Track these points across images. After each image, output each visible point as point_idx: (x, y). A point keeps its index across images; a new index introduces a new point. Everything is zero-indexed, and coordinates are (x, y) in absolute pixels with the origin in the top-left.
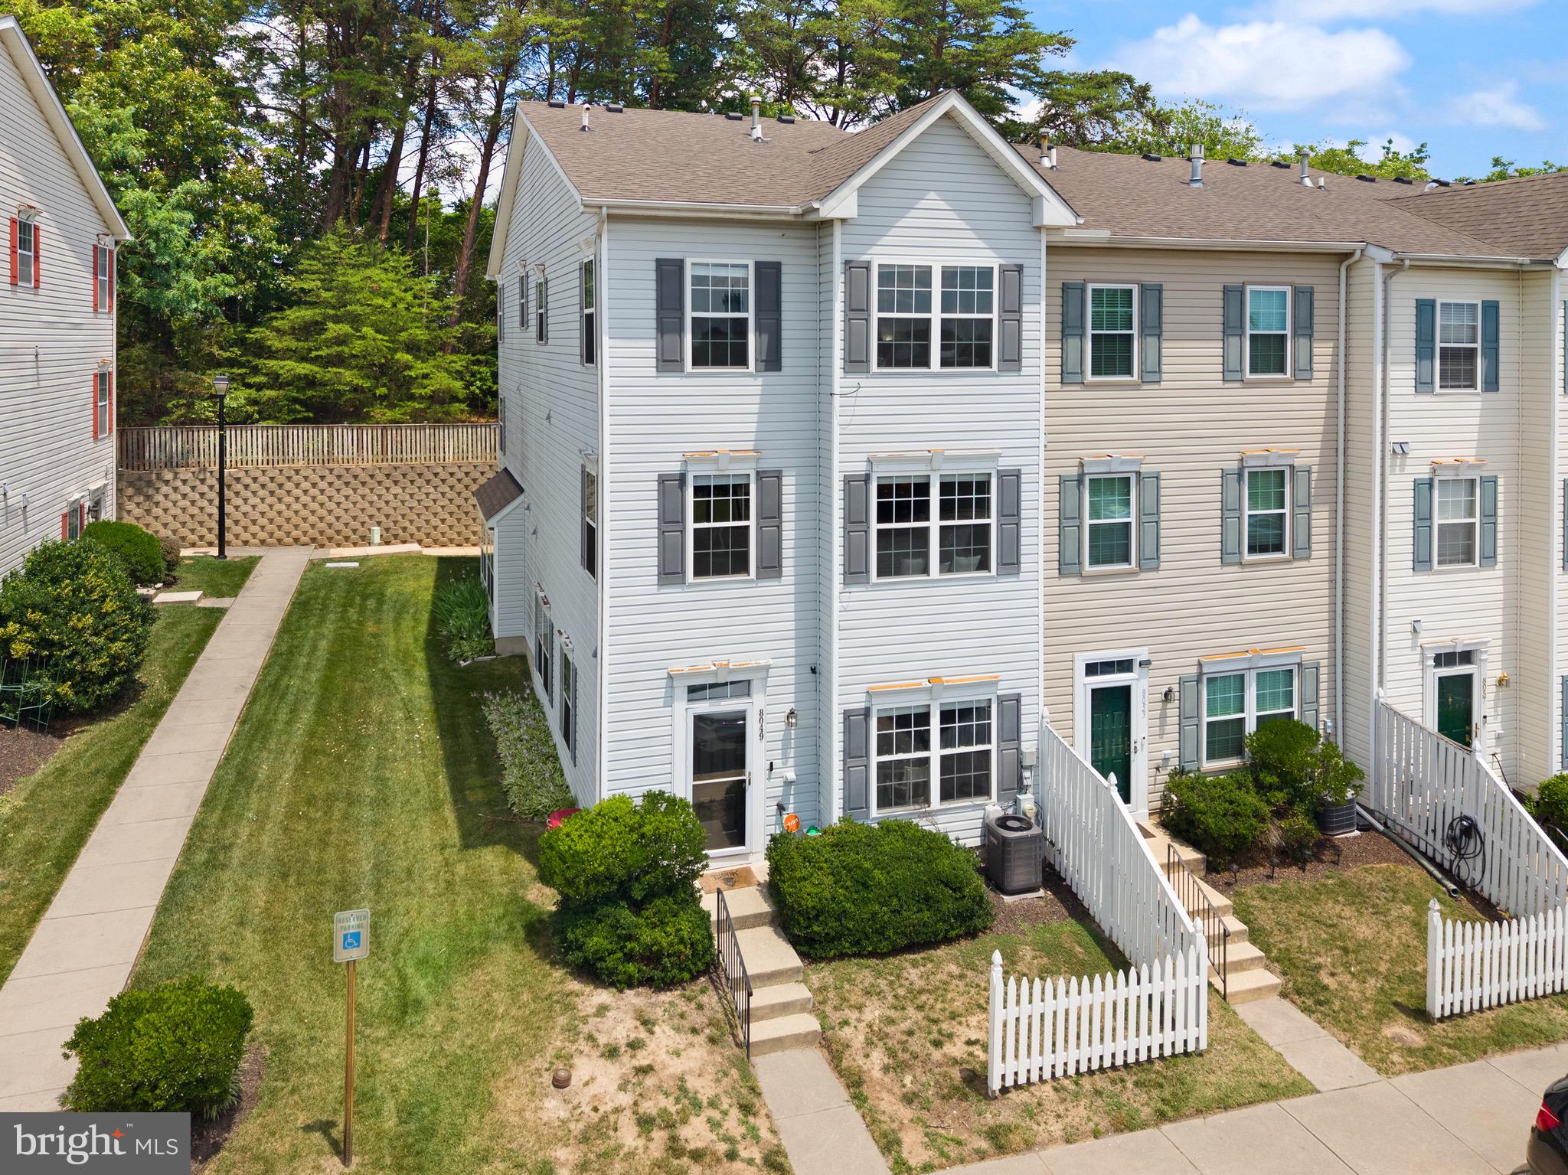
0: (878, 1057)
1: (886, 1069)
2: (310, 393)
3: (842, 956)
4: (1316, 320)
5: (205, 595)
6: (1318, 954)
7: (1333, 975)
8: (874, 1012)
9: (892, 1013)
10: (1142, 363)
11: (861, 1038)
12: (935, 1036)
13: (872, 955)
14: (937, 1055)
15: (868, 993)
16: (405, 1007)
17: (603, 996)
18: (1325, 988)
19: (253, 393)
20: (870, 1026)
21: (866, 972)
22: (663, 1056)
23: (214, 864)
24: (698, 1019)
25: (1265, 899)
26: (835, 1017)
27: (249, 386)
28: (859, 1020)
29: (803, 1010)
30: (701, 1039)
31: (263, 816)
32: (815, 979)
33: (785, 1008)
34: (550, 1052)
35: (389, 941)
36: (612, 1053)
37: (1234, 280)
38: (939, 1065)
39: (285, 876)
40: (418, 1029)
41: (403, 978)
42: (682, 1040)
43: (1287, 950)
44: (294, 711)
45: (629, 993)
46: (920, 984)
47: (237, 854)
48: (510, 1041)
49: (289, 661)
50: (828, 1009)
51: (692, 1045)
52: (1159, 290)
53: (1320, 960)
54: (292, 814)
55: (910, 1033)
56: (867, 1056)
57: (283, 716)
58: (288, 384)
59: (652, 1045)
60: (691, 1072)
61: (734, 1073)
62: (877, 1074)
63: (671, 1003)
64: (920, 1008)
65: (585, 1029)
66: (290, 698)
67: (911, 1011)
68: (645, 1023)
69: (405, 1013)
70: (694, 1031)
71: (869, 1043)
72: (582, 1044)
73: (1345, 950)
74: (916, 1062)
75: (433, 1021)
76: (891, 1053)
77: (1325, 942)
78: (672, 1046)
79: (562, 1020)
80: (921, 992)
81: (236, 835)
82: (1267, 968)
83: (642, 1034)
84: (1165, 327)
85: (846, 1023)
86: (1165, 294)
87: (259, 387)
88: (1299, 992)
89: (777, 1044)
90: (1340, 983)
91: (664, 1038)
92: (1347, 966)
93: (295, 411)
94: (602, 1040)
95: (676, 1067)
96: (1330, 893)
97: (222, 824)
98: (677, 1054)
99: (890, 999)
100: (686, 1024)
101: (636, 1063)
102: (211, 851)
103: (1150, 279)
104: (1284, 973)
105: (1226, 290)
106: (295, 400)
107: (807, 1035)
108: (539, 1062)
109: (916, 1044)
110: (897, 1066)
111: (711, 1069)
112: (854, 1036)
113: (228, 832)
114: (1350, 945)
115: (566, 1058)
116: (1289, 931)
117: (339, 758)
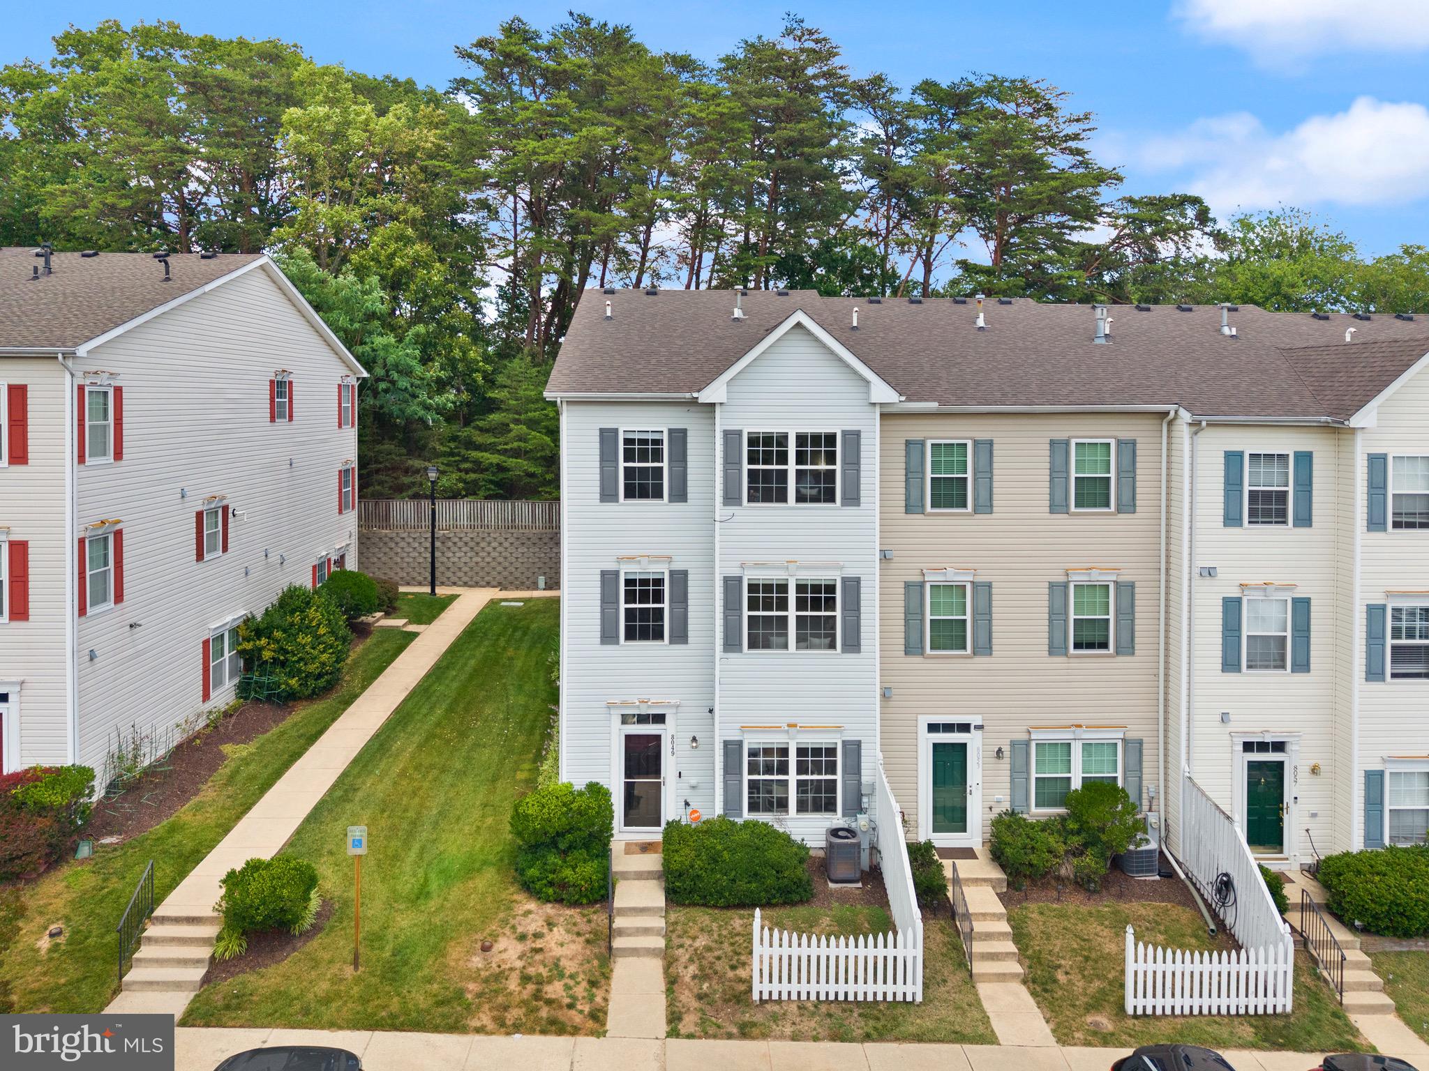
0: (693, 969)
1: (694, 977)
2: (501, 476)
3: (694, 905)
4: (1138, 465)
5: (410, 623)
6: (1063, 958)
7: (1067, 973)
8: (701, 942)
9: (713, 945)
10: (975, 499)
11: (687, 956)
12: (734, 962)
13: (715, 906)
14: (730, 974)
15: (702, 930)
16: (422, 893)
17: (532, 905)
18: (1055, 981)
19: (463, 475)
20: (696, 950)
21: (707, 917)
22: (553, 945)
23: (345, 799)
24: (584, 927)
25: (1042, 913)
26: (676, 941)
27: (460, 470)
28: (691, 946)
29: (658, 934)
30: (582, 939)
31: (385, 773)
32: (673, 917)
33: (646, 931)
34: (488, 931)
35: (427, 857)
36: (522, 938)
37: (1060, 435)
38: (730, 981)
39: (383, 811)
40: (423, 908)
41: (426, 880)
42: (568, 937)
43: (1040, 952)
44: (432, 708)
45: (549, 905)
46: (739, 929)
47: (360, 794)
48: (467, 922)
49: (443, 673)
50: (674, 936)
51: (574, 942)
52: (991, 443)
53: (1063, 962)
54: (403, 774)
55: (719, 958)
56: (686, 967)
57: (424, 711)
58: (487, 470)
59: (548, 938)
60: (566, 957)
61: (596, 963)
62: (687, 979)
63: (571, 916)
64: (732, 944)
65: (512, 922)
66: (434, 699)
67: (726, 945)
68: (549, 924)
69: (418, 898)
70: (578, 934)
71: (691, 960)
72: (507, 931)
73: (1087, 959)
74: (716, 977)
75: (433, 904)
76: (702, 968)
77: (1073, 950)
78: (560, 938)
79: (501, 915)
80: (738, 934)
81: (364, 783)
82: (1019, 962)
83: (545, 930)
84: (995, 472)
85: (681, 946)
86: (995, 447)
87: (467, 471)
88: (1034, 981)
89: (634, 952)
90: (1069, 981)
91: (559, 933)
92: (1082, 970)
93: (489, 489)
94: (520, 929)
95: (558, 952)
96: (1100, 918)
97: (359, 775)
98: (562, 945)
99: (716, 936)
100: (575, 929)
101: (534, 945)
102: (346, 791)
103: (983, 435)
104: (1030, 967)
105: (1052, 443)
106: (491, 482)
107: (654, 949)
108: (479, 936)
109: (719, 966)
110: (702, 977)
111: (580, 957)
112: (681, 953)
113: (360, 781)
114: (1093, 955)
115: (495, 937)
116: (1048, 939)
117: (448, 741)
